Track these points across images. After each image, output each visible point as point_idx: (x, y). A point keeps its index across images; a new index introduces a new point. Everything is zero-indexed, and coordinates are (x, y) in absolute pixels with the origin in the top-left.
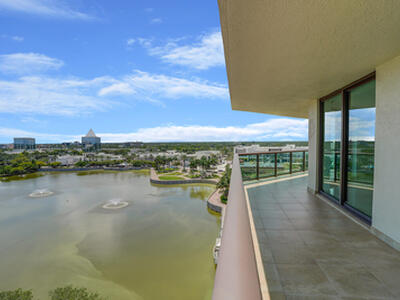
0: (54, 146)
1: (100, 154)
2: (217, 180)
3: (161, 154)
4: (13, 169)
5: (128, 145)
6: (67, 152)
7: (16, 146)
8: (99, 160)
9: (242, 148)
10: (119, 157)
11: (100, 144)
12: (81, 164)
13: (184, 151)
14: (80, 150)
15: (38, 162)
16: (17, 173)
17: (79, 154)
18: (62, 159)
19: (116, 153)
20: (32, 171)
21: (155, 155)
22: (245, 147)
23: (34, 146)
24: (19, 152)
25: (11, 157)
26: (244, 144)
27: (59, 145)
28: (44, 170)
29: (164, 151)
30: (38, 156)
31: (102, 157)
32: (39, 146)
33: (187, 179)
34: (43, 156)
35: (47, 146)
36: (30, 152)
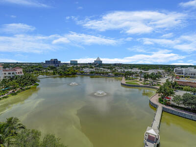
0: (84, 64)
1: (101, 68)
2: (158, 87)
3: (130, 70)
4: (67, 73)
5: (115, 65)
6: (88, 67)
7: (71, 64)
8: (100, 71)
9: (180, 69)
10: (109, 70)
11: (102, 64)
12: (92, 73)
13: (143, 69)
14: (93, 66)
15: (76, 71)
16: (69, 74)
17: (92, 68)
18: (85, 70)
19: (108, 68)
20: (74, 74)
21: (126, 70)
22: (183, 69)
23: (77, 64)
24: (71, 66)
25: (68, 68)
26: (182, 67)
27: (87, 64)
28: (78, 74)
29: (132, 69)
30: (77, 68)
31: (101, 70)
32: (79, 64)
33: (141, 85)
34: (79, 68)
35: (82, 64)
36: (75, 66)
